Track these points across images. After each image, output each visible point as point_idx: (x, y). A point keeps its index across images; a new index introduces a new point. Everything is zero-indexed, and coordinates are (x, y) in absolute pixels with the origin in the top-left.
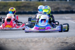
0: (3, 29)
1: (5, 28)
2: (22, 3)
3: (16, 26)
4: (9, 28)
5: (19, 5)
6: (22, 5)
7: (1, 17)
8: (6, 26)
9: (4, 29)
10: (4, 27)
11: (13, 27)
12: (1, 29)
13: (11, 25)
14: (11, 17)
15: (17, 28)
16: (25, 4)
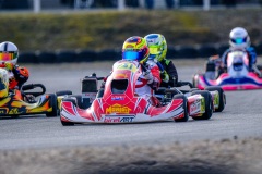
0: (97, 121)
1: (103, 116)
2: (119, 17)
3: (149, 106)
4: (119, 114)
5: (107, 26)
6: (117, 26)
7: (94, 75)
8: (107, 110)
9: (102, 121)
10: (101, 112)
11: (134, 112)
12: (90, 121)
13: (128, 103)
14: (128, 73)
15: (153, 114)
16: (128, 21)
